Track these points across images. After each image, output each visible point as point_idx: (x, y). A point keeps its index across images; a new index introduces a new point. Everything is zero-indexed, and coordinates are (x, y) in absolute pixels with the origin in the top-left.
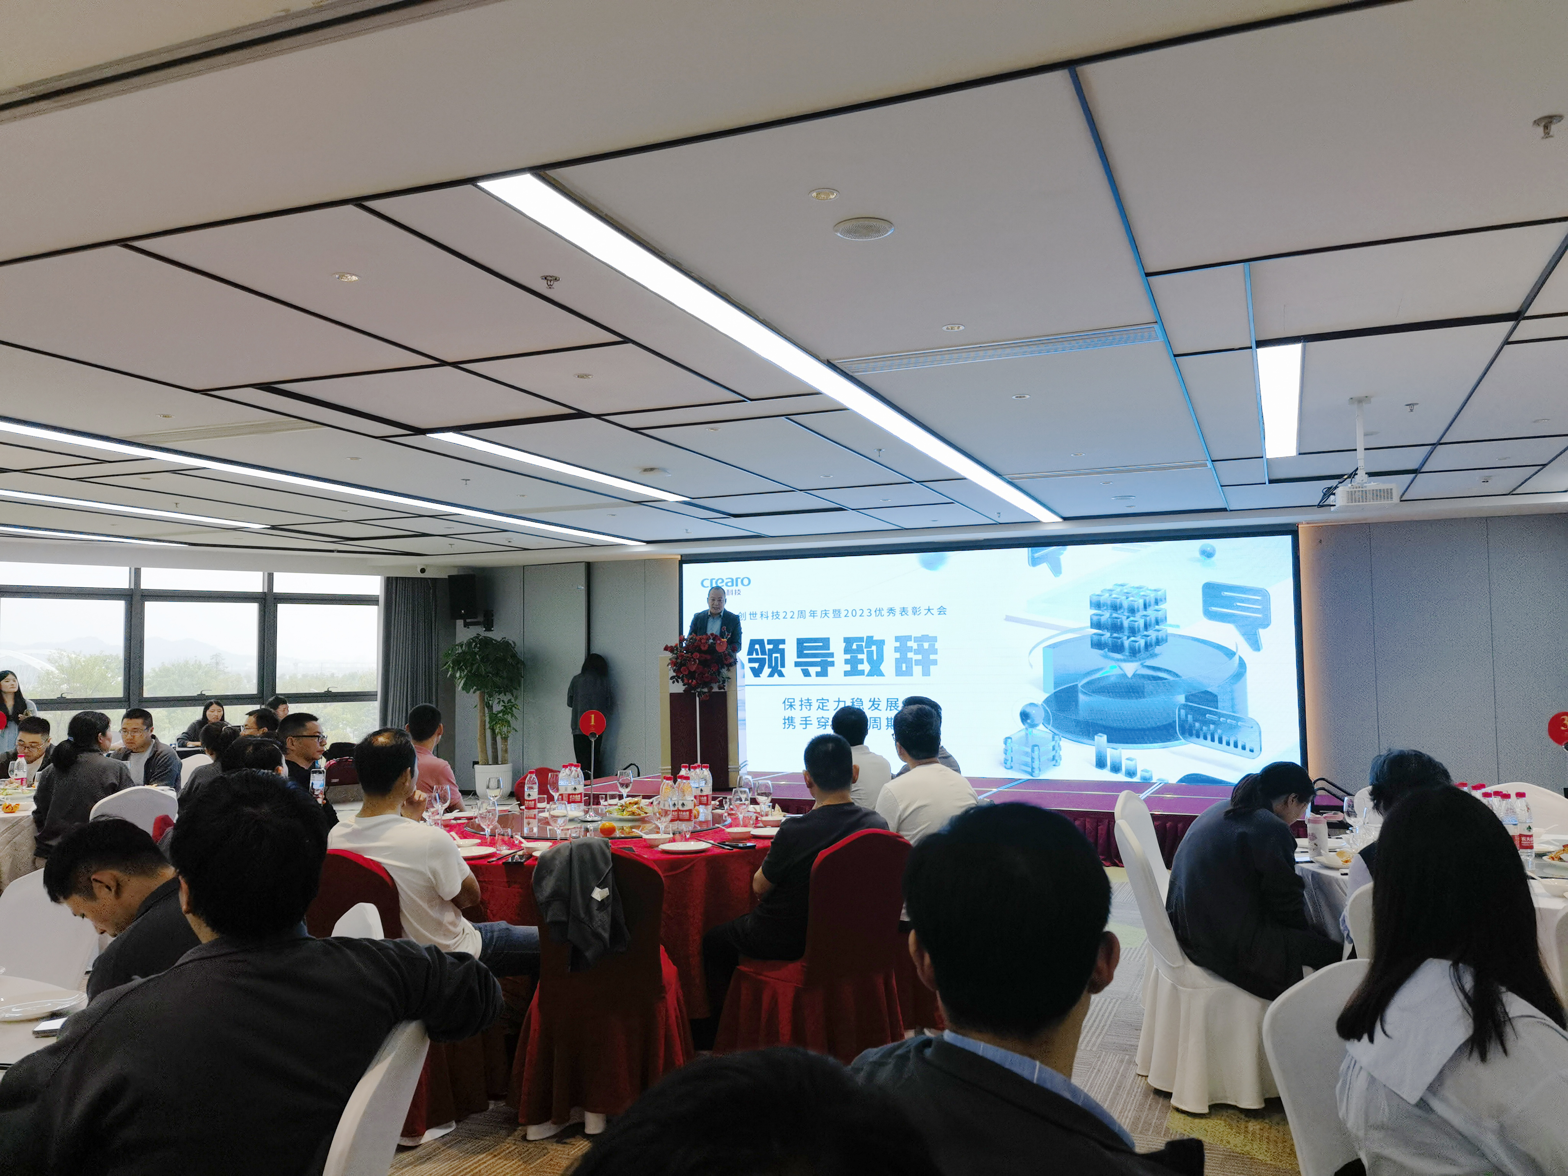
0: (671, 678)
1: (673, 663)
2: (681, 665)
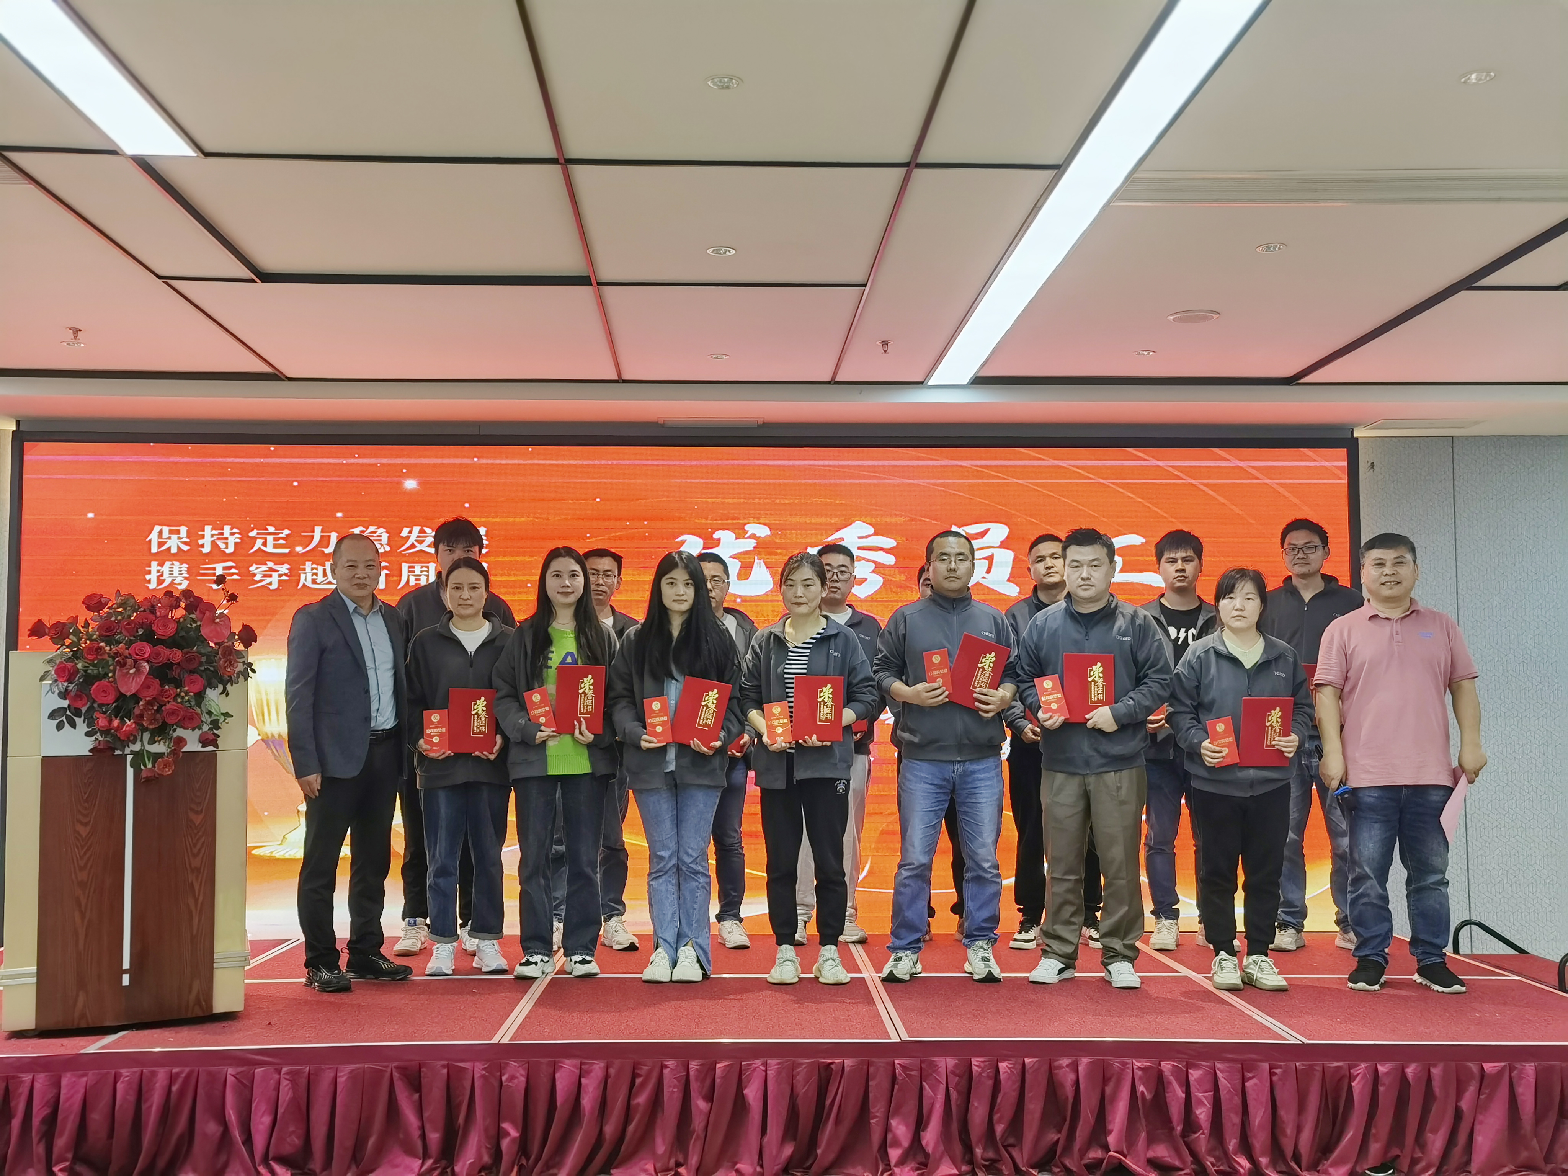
0: (52, 716)
1: (64, 672)
2: (89, 679)
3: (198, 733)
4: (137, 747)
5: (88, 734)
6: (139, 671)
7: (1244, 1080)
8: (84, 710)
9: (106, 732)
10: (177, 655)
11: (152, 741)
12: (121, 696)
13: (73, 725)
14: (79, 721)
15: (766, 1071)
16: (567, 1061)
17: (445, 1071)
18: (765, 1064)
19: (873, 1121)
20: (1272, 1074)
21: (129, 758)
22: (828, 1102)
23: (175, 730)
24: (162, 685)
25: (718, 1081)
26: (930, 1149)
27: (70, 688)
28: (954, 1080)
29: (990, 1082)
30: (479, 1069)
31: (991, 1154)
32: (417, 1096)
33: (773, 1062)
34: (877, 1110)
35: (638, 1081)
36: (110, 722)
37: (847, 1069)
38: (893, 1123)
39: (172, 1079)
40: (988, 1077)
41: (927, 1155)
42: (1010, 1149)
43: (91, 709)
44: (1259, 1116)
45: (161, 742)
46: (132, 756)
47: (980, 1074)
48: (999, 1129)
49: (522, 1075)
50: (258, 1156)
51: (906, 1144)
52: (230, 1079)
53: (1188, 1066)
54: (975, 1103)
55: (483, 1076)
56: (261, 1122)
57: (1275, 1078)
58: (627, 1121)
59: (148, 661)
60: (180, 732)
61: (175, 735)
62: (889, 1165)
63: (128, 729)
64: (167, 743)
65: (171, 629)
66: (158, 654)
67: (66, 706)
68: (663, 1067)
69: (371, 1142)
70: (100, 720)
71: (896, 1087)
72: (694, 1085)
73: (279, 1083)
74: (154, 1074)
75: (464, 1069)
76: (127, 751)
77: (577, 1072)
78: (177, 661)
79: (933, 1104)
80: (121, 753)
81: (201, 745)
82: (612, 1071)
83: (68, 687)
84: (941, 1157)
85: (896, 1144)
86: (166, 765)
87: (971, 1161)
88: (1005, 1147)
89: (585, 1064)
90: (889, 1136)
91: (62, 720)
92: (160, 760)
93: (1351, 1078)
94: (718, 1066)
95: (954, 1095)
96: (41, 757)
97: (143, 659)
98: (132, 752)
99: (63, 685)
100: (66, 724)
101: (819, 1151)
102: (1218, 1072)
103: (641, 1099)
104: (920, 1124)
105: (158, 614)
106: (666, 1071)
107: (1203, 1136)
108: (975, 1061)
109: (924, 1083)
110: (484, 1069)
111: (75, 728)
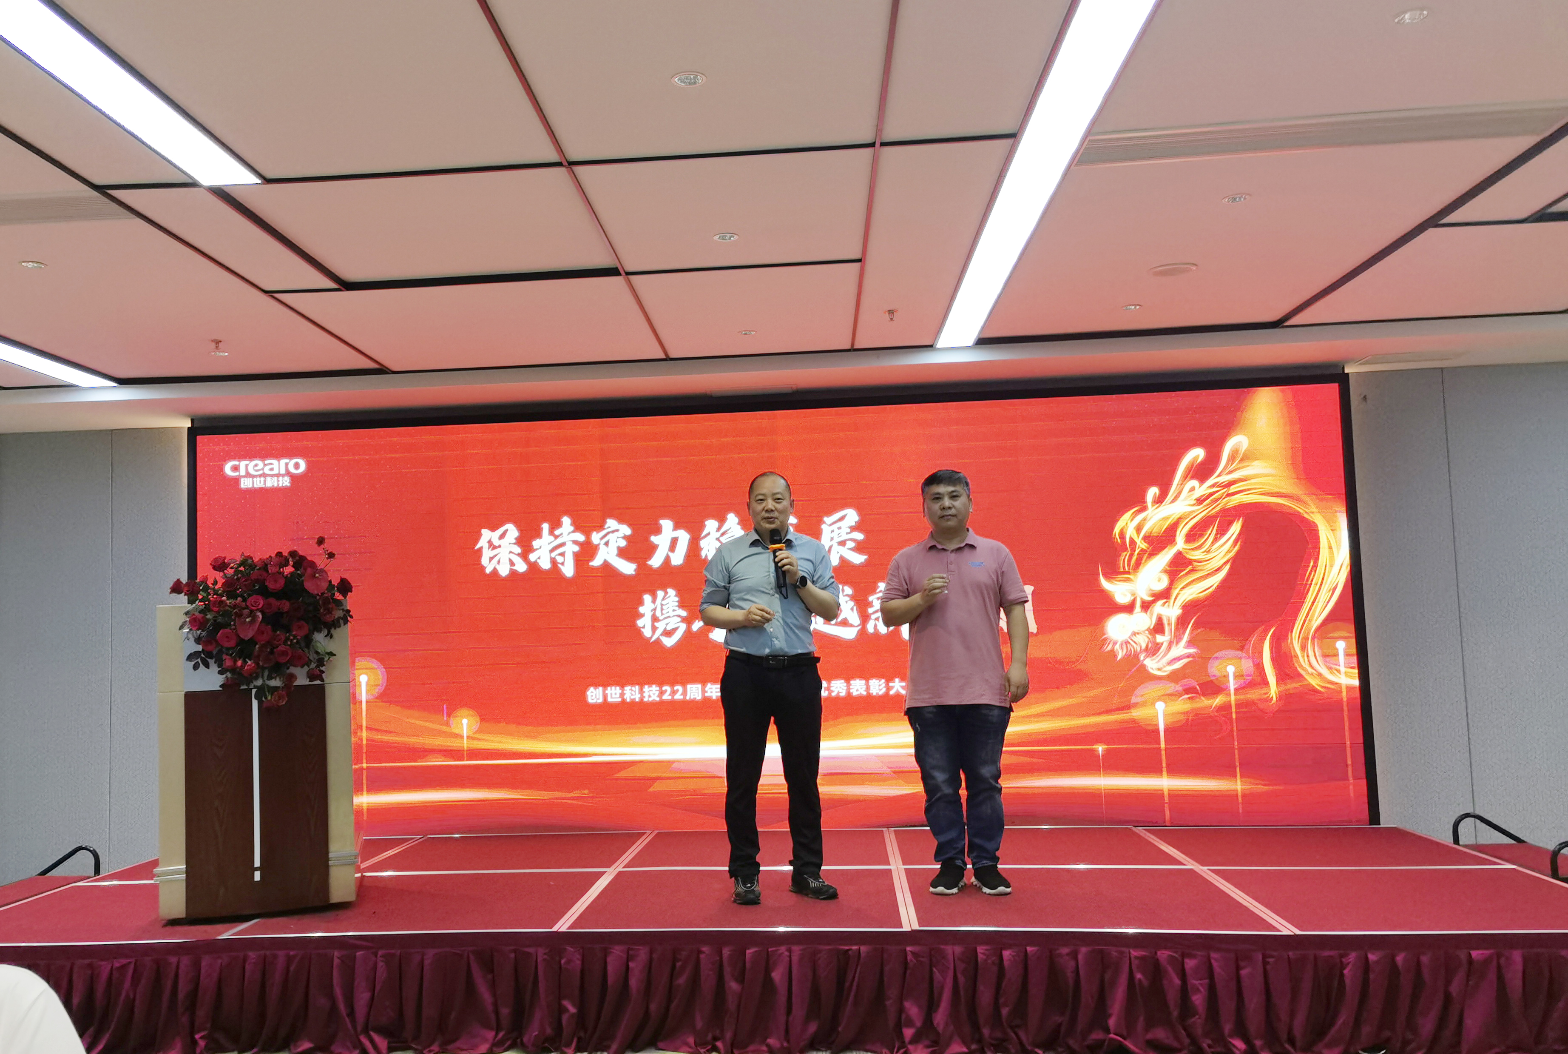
0: (190, 657)
1: (195, 622)
2: (217, 626)
3: (306, 669)
4: (259, 682)
5: (220, 673)
6: (254, 618)
7: (1238, 968)
8: (215, 652)
9: (233, 670)
10: (286, 606)
11: (270, 678)
12: (241, 641)
13: (207, 666)
14: (211, 662)
15: (790, 957)
16: (617, 948)
17: (512, 955)
18: (790, 951)
19: (888, 1003)
20: (1265, 964)
21: (254, 691)
22: (847, 984)
23: (288, 668)
24: (275, 631)
25: (748, 965)
26: (940, 1029)
27: (202, 635)
28: (961, 966)
29: (995, 969)
30: (541, 953)
31: (998, 1034)
32: (490, 976)
33: (796, 949)
34: (892, 993)
35: (679, 964)
36: (235, 662)
37: (863, 954)
38: (907, 1004)
39: (289, 960)
40: (993, 963)
41: (938, 1034)
42: (1017, 1030)
43: (220, 652)
44: (1254, 1003)
45: (278, 679)
46: (256, 690)
47: (986, 960)
48: (1005, 1011)
49: (578, 959)
50: (359, 1029)
51: (918, 1024)
52: (336, 961)
53: (1183, 956)
54: (981, 987)
55: (544, 960)
56: (362, 998)
57: (1268, 967)
58: (669, 1000)
59: (260, 612)
60: (293, 670)
61: (288, 671)
62: (903, 1042)
63: (249, 667)
64: (282, 679)
65: (280, 584)
66: (270, 605)
67: (201, 650)
68: (700, 952)
69: (453, 1016)
70: (227, 661)
71: (908, 972)
72: (727, 970)
73: (376, 964)
74: (275, 957)
75: (529, 954)
76: (251, 686)
77: (625, 956)
78: (285, 610)
79: (942, 987)
80: (247, 687)
81: (308, 680)
82: (655, 956)
83: (201, 634)
84: (951, 1038)
85: (910, 1023)
86: (280, 697)
87: (980, 1041)
88: (1012, 1028)
89: (632, 949)
90: (903, 1016)
91: (198, 662)
92: (276, 693)
93: (1343, 966)
94: (748, 951)
95: (961, 979)
96: (183, 693)
97: (258, 609)
98: (255, 687)
99: (196, 633)
100: (201, 665)
101: (840, 1029)
102: (1213, 961)
103: (681, 981)
104: (931, 1007)
105: (270, 571)
106: (702, 956)
107: (1199, 1020)
108: (980, 950)
109: (934, 969)
110: (545, 954)
111: (208, 668)
